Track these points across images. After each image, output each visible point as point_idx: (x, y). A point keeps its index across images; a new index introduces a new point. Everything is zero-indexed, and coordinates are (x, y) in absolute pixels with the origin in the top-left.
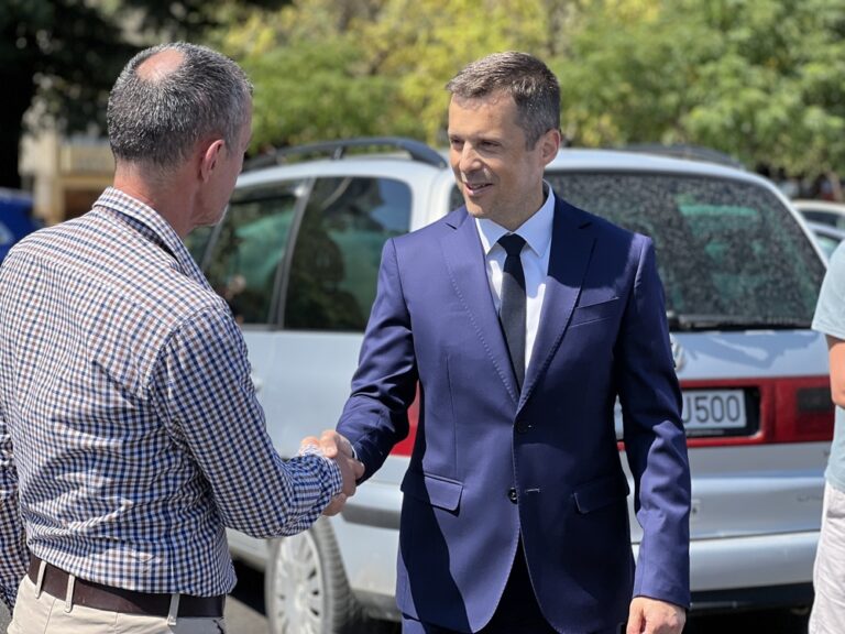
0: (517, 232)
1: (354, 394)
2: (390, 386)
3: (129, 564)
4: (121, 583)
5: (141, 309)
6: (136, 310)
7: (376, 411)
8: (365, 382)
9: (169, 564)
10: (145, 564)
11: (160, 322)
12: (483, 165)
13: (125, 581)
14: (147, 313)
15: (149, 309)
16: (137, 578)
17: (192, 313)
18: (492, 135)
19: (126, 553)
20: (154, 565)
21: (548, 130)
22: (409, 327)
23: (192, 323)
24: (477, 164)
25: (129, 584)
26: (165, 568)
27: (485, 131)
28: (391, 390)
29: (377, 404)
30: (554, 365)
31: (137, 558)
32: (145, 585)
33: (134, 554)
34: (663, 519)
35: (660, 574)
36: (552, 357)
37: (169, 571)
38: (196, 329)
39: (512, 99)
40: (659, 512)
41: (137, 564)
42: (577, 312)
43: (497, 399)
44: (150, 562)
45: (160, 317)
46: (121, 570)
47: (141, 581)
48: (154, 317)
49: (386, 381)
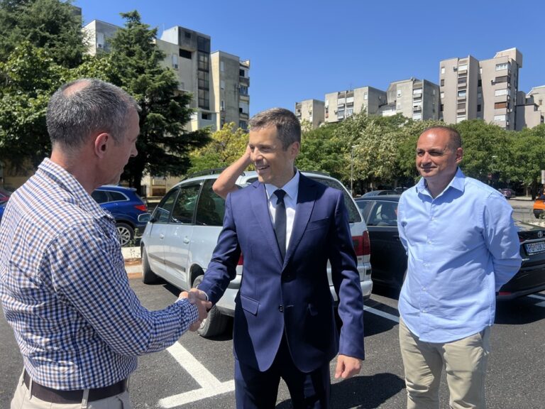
0: (282, 189)
1: (213, 260)
2: (227, 257)
3: (54, 374)
4: (51, 385)
5: (36, 227)
6: (33, 228)
7: (221, 269)
8: (218, 255)
9: (79, 373)
10: (64, 374)
11: (46, 235)
12: (263, 157)
13: (53, 384)
14: (39, 229)
15: (40, 227)
16: (60, 382)
17: (66, 228)
18: (266, 143)
19: (52, 368)
20: (69, 374)
21: (293, 142)
22: (235, 231)
23: (65, 235)
24: (260, 157)
25: (56, 386)
26: (77, 375)
27: (263, 142)
28: (228, 259)
29: (221, 266)
30: (299, 248)
31: (59, 371)
32: (65, 386)
33: (56, 368)
34: (352, 318)
35: (351, 344)
36: (298, 245)
37: (79, 377)
38: (68, 238)
39: (275, 127)
40: (350, 314)
41: (59, 374)
42: (310, 225)
43: (272, 263)
44: (67, 372)
45: (46, 231)
46: (51, 378)
47: (62, 384)
48: (43, 232)
49: (226, 255)
